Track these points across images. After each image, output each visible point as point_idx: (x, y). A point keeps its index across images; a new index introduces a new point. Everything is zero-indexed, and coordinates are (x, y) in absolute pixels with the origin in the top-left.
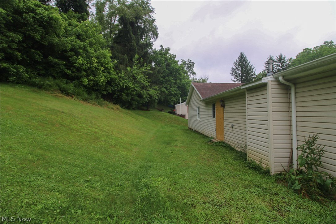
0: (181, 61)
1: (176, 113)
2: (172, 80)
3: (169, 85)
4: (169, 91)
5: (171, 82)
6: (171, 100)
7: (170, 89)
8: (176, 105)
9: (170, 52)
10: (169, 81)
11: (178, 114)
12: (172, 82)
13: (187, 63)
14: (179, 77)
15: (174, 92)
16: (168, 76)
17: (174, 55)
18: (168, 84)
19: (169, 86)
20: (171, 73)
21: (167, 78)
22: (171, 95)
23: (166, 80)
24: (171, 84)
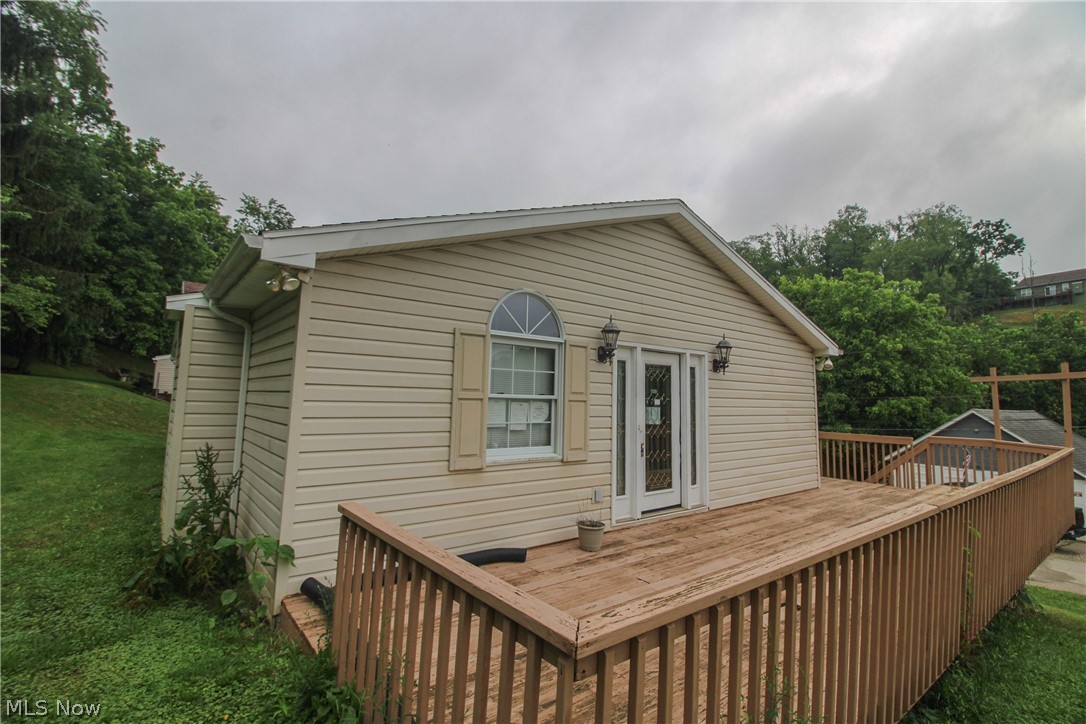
0: (243, 200)
1: (155, 387)
2: (153, 261)
3: (134, 277)
4: (126, 300)
5: (144, 268)
6: (138, 339)
7: (134, 293)
8: (157, 358)
9: (162, 157)
10: (137, 262)
11: (161, 392)
12: (149, 270)
13: (263, 210)
14: (191, 254)
15: (153, 307)
16: (133, 242)
17: (175, 171)
18: (131, 273)
19: (133, 281)
20: (149, 235)
21: (128, 251)
22: (141, 316)
23: (122, 256)
24: (145, 275)
